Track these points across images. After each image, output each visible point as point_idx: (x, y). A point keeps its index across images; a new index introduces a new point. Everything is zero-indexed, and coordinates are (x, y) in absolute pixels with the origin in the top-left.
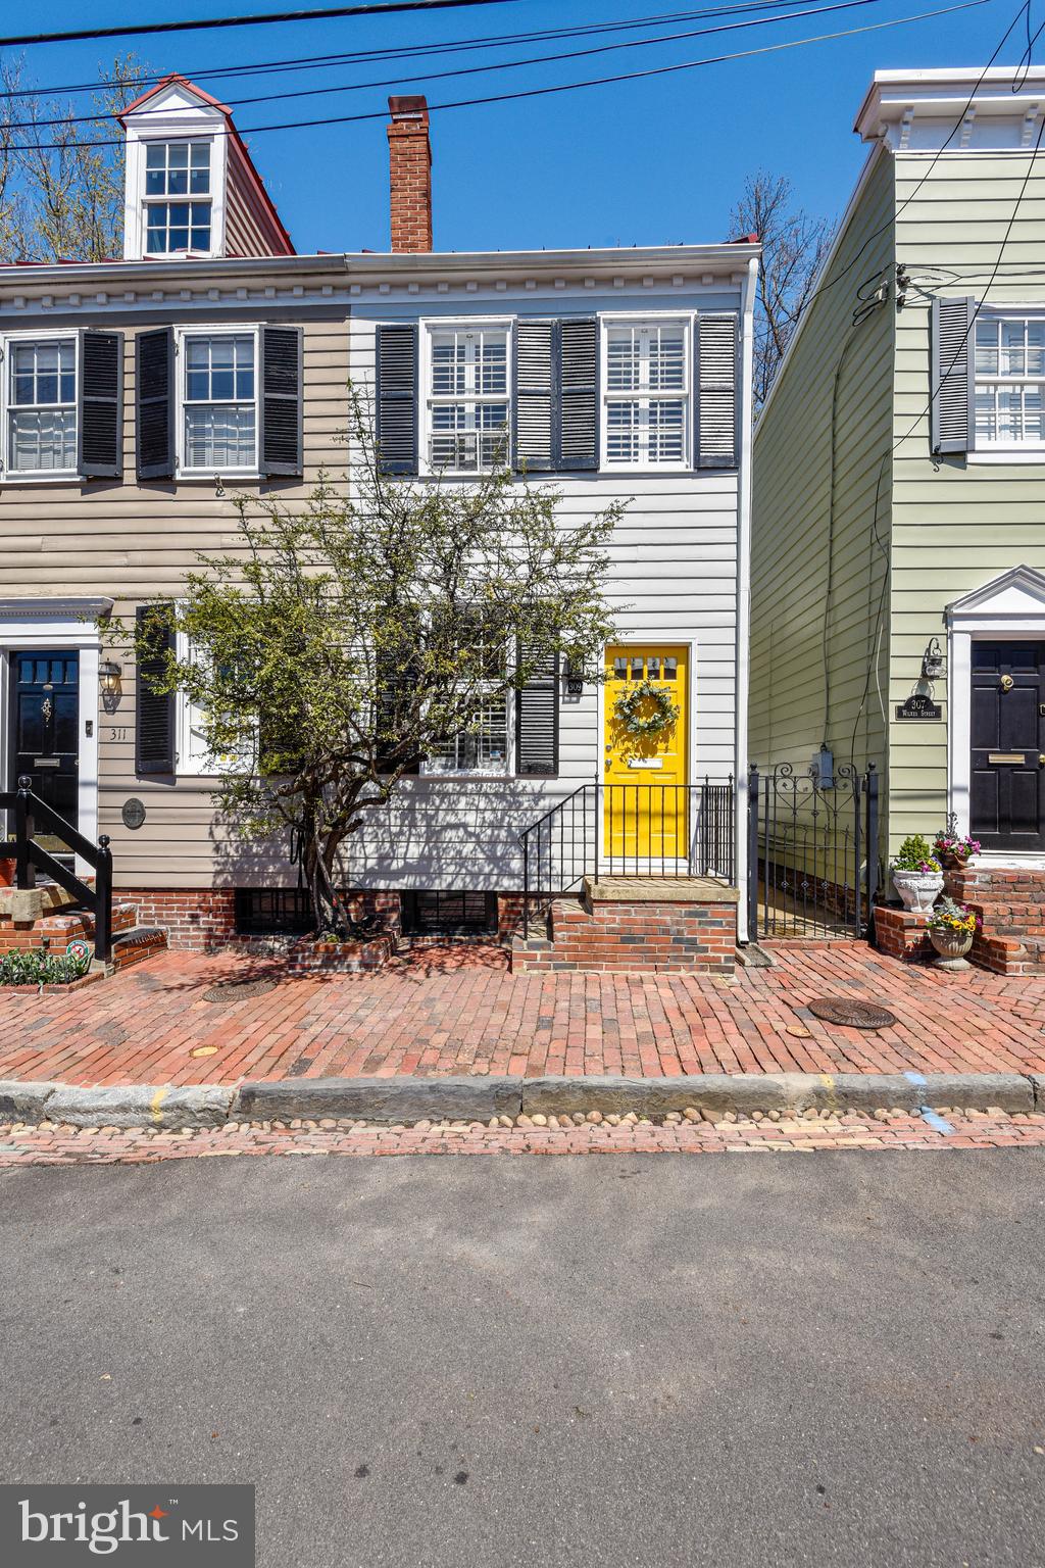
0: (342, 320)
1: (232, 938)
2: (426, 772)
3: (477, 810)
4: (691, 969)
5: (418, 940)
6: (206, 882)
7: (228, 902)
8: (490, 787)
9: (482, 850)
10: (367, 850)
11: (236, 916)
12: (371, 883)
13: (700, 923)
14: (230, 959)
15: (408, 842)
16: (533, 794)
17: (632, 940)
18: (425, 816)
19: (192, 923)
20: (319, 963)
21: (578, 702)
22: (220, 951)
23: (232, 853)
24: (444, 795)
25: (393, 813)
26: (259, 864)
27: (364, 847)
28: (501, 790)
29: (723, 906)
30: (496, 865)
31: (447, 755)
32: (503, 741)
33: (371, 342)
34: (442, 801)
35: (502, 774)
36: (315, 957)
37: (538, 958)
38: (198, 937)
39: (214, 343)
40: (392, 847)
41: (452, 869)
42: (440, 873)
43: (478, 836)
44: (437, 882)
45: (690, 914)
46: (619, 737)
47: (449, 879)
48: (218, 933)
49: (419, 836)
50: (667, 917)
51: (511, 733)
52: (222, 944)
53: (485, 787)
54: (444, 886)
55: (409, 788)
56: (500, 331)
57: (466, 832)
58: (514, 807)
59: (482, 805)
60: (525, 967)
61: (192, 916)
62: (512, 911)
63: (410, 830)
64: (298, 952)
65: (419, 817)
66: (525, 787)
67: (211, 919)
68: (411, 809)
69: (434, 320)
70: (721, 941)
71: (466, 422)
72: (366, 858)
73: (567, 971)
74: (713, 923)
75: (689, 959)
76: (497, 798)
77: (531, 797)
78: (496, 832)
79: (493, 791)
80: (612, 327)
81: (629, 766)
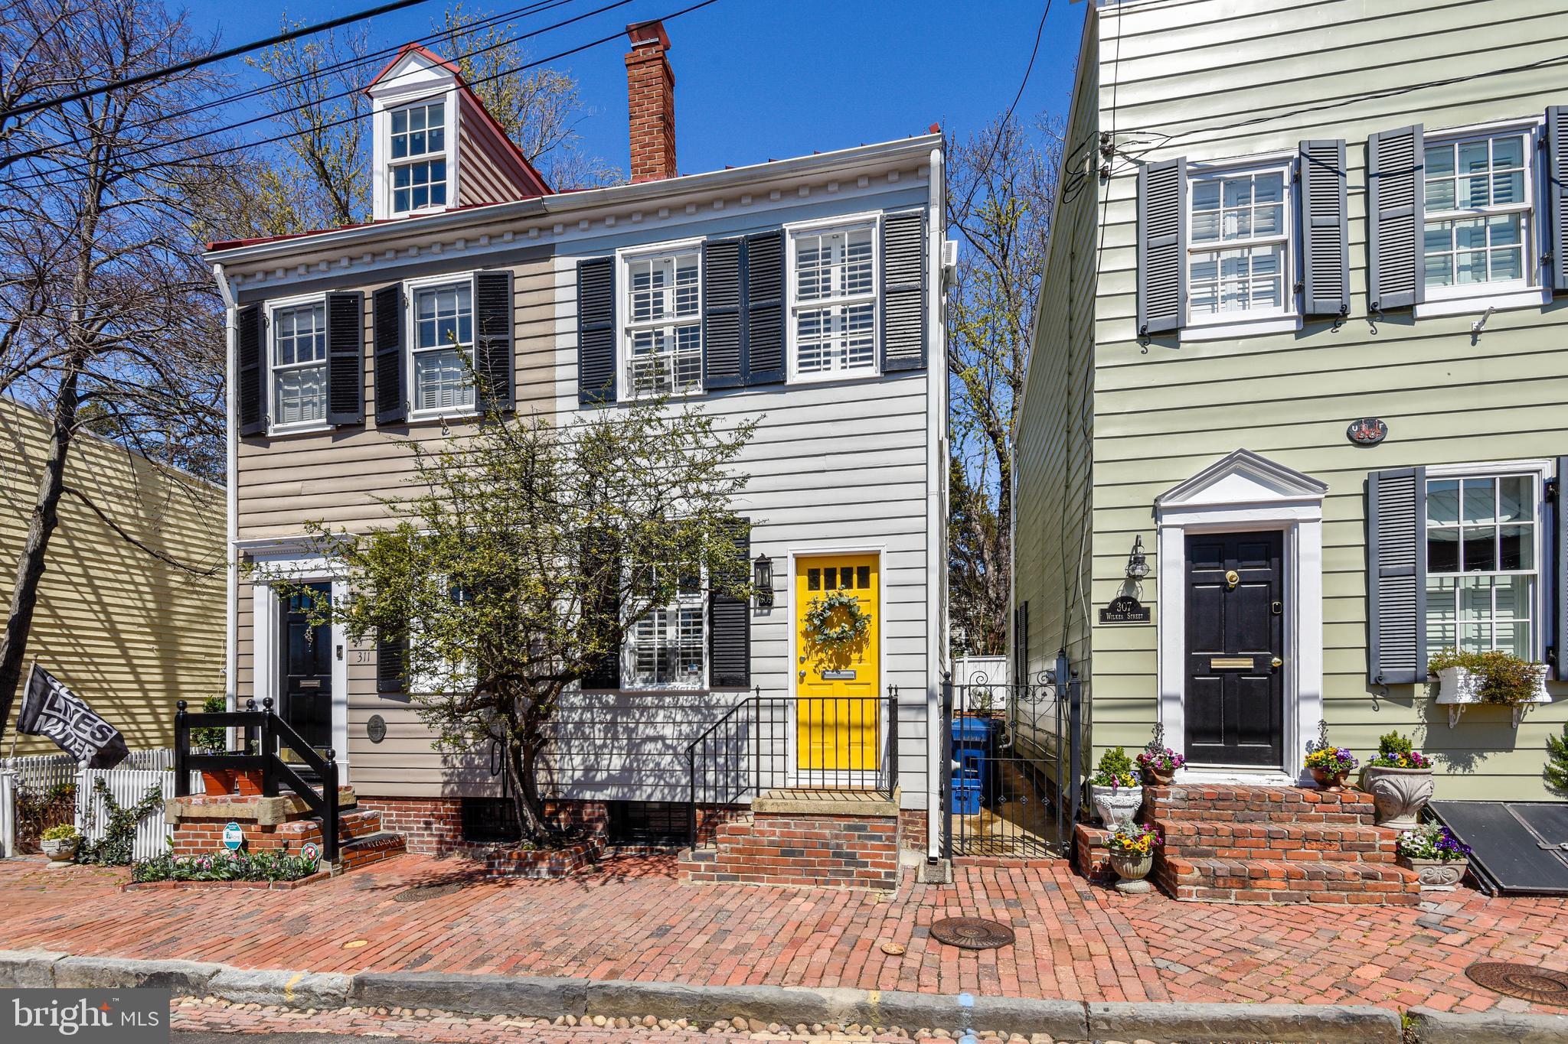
0: (547, 259)
1: (461, 844)
2: (627, 687)
3: (674, 723)
4: (851, 883)
5: (622, 850)
6: (436, 791)
7: (456, 810)
8: (686, 700)
9: (679, 762)
10: (574, 762)
11: (463, 824)
12: (578, 794)
13: (859, 837)
14: (453, 863)
15: (611, 754)
16: (727, 707)
17: (791, 853)
18: (626, 729)
19: (426, 829)
20: (512, 869)
22: (450, 856)
23: (458, 765)
24: (644, 709)
25: (598, 726)
26: (480, 775)
27: (571, 759)
28: (697, 703)
29: (882, 820)
31: (647, 670)
32: (700, 654)
33: (572, 277)
34: (642, 715)
35: (697, 687)
36: (509, 863)
37: (703, 869)
38: (431, 842)
39: (439, 292)
40: (596, 759)
41: (651, 780)
42: (640, 785)
43: (675, 749)
44: (638, 793)
45: (849, 828)
46: (812, 647)
47: (649, 790)
48: (448, 839)
49: (621, 748)
50: (826, 830)
51: (705, 646)
52: (451, 849)
53: (682, 700)
54: (644, 798)
55: (612, 702)
56: (692, 253)
57: (664, 744)
58: (708, 720)
59: (679, 718)
60: (690, 878)
61: (426, 823)
62: (709, 823)
63: (612, 743)
64: (494, 858)
65: (620, 729)
66: (718, 700)
67: (441, 826)
68: (614, 723)
69: (629, 250)
70: (881, 856)
71: (665, 345)
72: (574, 770)
73: (730, 883)
74: (872, 838)
75: (849, 874)
76: (692, 710)
77: (725, 709)
79: (688, 704)
80: (800, 237)
81: (823, 678)
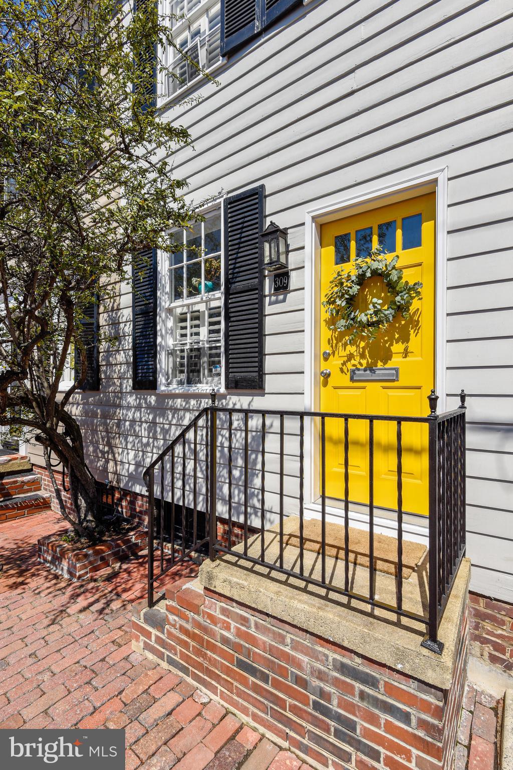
2: (163, 388)
10: (130, 457)
12: (132, 486)
13: (363, 697)
16: (243, 411)
17: (252, 671)
20: (50, 558)
29: (409, 683)
32: (220, 354)
35: (216, 389)
36: (48, 552)
37: (153, 639)
44: (170, 495)
46: (339, 339)
50: (303, 656)
51: (222, 346)
54: (175, 501)
66: (235, 404)
72: (129, 464)
73: (180, 674)
74: (388, 708)
77: (241, 415)
81: (352, 379)
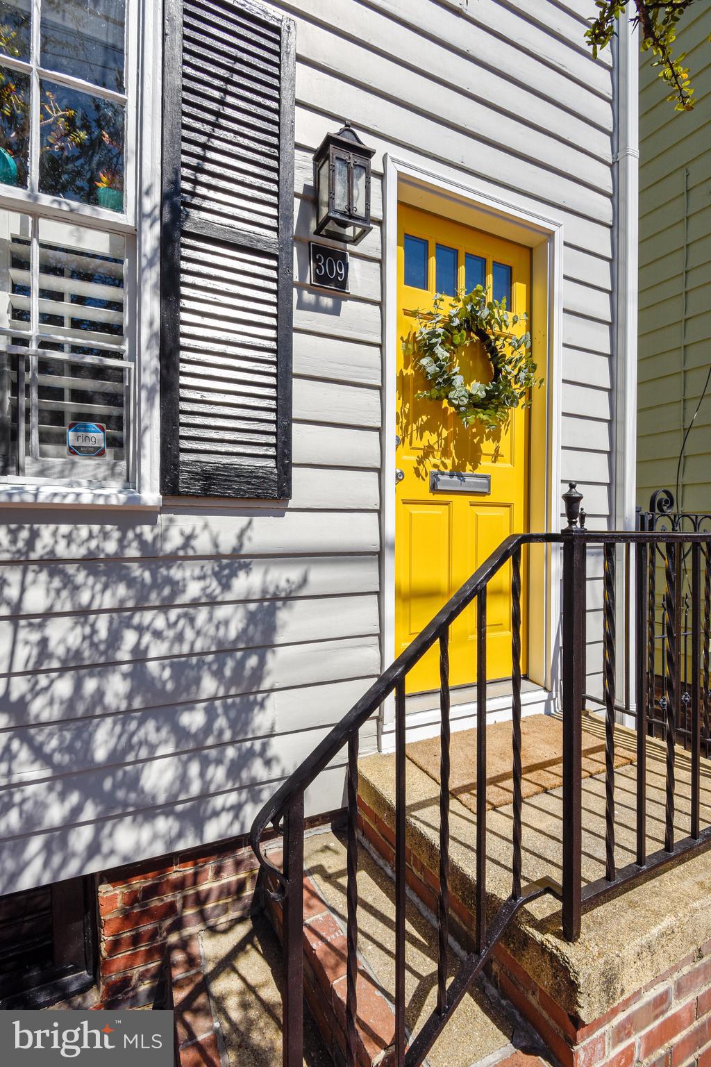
8: (69, 538)
9: (38, 752)
16: (217, 557)
21: (336, 311)
28: (111, 547)
30: (91, 792)
32: (115, 393)
35: (114, 494)
46: (418, 415)
53: (49, 537)
59: (36, 601)
62: (147, 914)
66: (189, 538)
76: (93, 572)
77: (209, 566)
78: (90, 685)
79: (78, 552)
81: (434, 489)
